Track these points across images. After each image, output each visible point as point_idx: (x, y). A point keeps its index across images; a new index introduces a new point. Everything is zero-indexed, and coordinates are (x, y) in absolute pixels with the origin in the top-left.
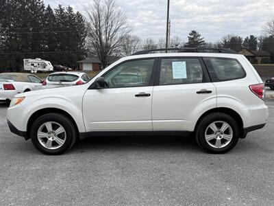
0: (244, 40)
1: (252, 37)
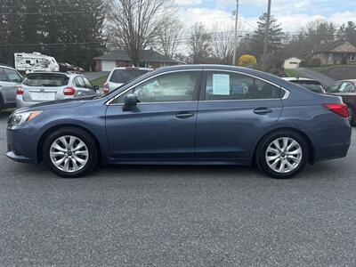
0: (338, 28)
1: (350, 23)
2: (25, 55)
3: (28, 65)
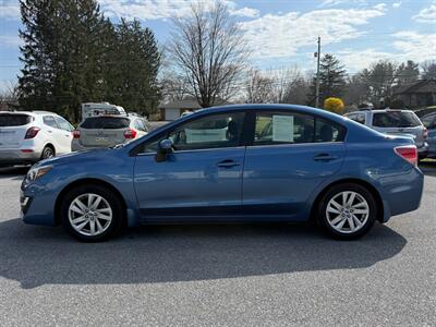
0: (397, 68)
1: (410, 63)
2: (92, 105)
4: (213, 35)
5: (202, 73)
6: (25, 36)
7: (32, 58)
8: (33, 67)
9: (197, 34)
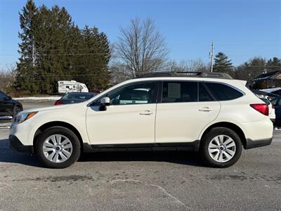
0: (267, 62)
1: (275, 59)
2: (65, 82)
3: (68, 89)
4: (144, 39)
5: (137, 64)
6: (22, 36)
7: (26, 51)
8: (27, 57)
9: (134, 38)
